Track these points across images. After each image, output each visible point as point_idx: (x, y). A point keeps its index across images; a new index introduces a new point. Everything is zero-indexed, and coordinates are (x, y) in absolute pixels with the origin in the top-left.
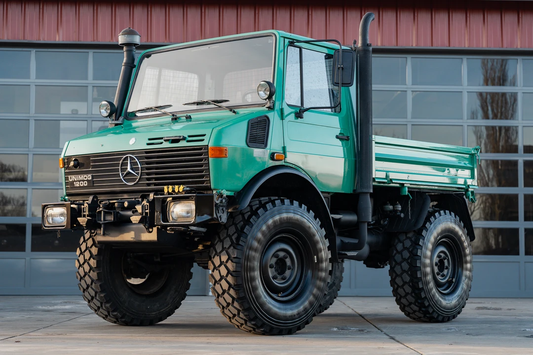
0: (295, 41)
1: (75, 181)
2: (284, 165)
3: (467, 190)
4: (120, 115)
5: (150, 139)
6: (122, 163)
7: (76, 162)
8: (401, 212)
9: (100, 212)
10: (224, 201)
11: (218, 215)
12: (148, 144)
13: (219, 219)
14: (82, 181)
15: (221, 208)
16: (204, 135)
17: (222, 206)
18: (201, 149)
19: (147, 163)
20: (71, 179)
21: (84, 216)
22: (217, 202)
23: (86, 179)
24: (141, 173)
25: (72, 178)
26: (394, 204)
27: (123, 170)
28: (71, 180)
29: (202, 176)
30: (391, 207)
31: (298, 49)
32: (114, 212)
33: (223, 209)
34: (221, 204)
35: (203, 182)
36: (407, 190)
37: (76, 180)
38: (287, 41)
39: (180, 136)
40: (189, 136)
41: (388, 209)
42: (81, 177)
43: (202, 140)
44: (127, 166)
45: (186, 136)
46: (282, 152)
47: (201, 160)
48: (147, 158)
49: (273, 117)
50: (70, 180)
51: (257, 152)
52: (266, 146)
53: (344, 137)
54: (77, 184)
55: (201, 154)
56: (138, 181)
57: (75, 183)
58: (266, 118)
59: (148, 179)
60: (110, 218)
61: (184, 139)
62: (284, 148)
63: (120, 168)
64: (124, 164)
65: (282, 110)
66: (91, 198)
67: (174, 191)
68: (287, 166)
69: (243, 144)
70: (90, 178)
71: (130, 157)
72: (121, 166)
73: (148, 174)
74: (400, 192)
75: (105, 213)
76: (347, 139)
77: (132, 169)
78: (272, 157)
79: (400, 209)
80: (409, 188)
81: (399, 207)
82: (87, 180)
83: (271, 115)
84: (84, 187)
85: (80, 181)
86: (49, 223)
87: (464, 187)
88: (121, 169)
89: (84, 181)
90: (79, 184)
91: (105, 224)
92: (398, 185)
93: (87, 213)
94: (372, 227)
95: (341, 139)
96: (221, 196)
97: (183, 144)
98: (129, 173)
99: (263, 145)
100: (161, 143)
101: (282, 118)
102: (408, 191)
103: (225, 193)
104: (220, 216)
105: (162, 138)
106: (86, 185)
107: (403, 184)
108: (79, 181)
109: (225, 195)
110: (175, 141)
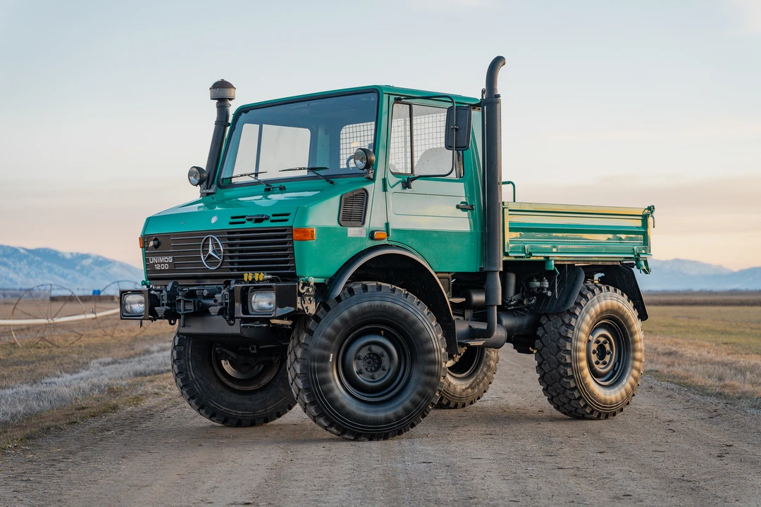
0: (402, 97)
1: (155, 263)
2: (387, 245)
3: (637, 260)
4: (213, 183)
5: (232, 218)
6: (204, 245)
7: (156, 242)
8: (548, 289)
9: (179, 301)
10: (311, 290)
11: (305, 306)
12: (231, 223)
13: (306, 310)
14: (163, 263)
15: (307, 298)
16: (288, 215)
17: (308, 296)
18: (285, 230)
19: (230, 245)
20: (151, 261)
21: (163, 305)
22: (302, 291)
23: (167, 261)
24: (224, 256)
25: (154, 260)
26: (541, 280)
27: (205, 252)
29: (287, 262)
30: (538, 284)
31: (408, 106)
32: (194, 301)
33: (310, 299)
34: (307, 293)
35: (288, 268)
36: (553, 263)
37: (157, 262)
38: (392, 98)
39: (263, 215)
40: (274, 215)
41: (534, 286)
42: (162, 259)
43: (286, 220)
44: (209, 248)
45: (270, 215)
46: (384, 229)
47: (285, 243)
48: (230, 239)
49: (374, 189)
50: (151, 263)
51: (353, 232)
52: (363, 223)
53: (467, 207)
54: (158, 267)
55: (285, 236)
56: (221, 265)
57: (155, 265)
58: (364, 192)
59: (232, 263)
60: (190, 307)
61: (267, 219)
62: (387, 225)
63: (201, 249)
64: (206, 245)
65: (384, 181)
66: (170, 284)
67: (253, 279)
68: (391, 245)
69: (334, 223)
70: (171, 261)
71: (211, 237)
72: (203, 248)
73: (231, 257)
74: (545, 266)
75: (185, 301)
76: (472, 209)
77: (214, 251)
78: (372, 236)
79: (547, 286)
80: (555, 261)
81: (546, 284)
82: (168, 263)
83: (369, 187)
84: (165, 271)
86: (127, 312)
87: (633, 256)
88: (203, 251)
89: (165, 263)
90: (160, 267)
91: (185, 314)
92: (542, 258)
93: (165, 302)
94: (512, 307)
95: (464, 209)
96: (306, 284)
97: (266, 224)
98: (210, 256)
99: (361, 223)
100: (244, 223)
101: (385, 190)
102: (555, 265)
103: (312, 280)
104: (307, 308)
105: (244, 217)
106: (168, 268)
107: (548, 257)
108: (160, 263)
109: (312, 284)
110: (258, 220)
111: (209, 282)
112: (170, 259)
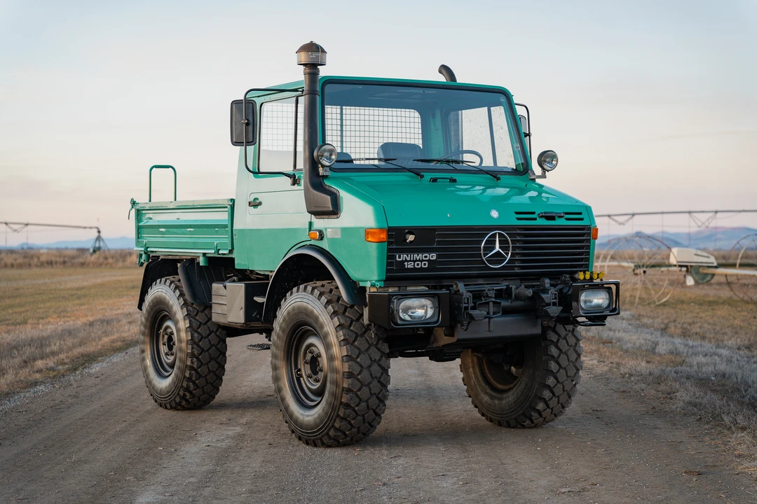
1: (406, 261)
5: (517, 213)
6: (486, 241)
12: (518, 219)
14: (419, 260)
16: (580, 214)
18: (583, 229)
20: (400, 257)
23: (428, 259)
25: (404, 257)
28: (401, 259)
37: (408, 259)
40: (566, 213)
42: (420, 256)
43: (582, 219)
44: (495, 244)
47: (582, 241)
48: (519, 236)
50: (398, 259)
54: (410, 265)
55: (583, 235)
57: (406, 263)
61: (563, 216)
63: (482, 246)
67: (592, 278)
70: (434, 258)
71: (499, 233)
72: (485, 244)
77: (500, 247)
82: (428, 261)
84: (422, 269)
85: (416, 261)
88: (484, 247)
89: (423, 261)
90: (414, 265)
93: (470, 305)
97: (560, 222)
100: (535, 219)
105: (534, 213)
106: (426, 266)
108: (414, 261)
110: (550, 218)
111: (481, 281)
112: (433, 256)
